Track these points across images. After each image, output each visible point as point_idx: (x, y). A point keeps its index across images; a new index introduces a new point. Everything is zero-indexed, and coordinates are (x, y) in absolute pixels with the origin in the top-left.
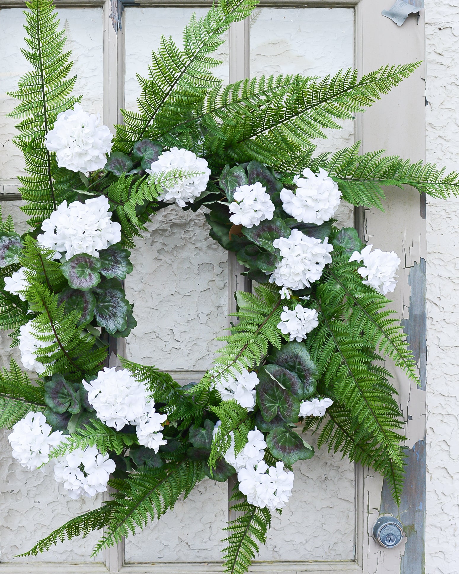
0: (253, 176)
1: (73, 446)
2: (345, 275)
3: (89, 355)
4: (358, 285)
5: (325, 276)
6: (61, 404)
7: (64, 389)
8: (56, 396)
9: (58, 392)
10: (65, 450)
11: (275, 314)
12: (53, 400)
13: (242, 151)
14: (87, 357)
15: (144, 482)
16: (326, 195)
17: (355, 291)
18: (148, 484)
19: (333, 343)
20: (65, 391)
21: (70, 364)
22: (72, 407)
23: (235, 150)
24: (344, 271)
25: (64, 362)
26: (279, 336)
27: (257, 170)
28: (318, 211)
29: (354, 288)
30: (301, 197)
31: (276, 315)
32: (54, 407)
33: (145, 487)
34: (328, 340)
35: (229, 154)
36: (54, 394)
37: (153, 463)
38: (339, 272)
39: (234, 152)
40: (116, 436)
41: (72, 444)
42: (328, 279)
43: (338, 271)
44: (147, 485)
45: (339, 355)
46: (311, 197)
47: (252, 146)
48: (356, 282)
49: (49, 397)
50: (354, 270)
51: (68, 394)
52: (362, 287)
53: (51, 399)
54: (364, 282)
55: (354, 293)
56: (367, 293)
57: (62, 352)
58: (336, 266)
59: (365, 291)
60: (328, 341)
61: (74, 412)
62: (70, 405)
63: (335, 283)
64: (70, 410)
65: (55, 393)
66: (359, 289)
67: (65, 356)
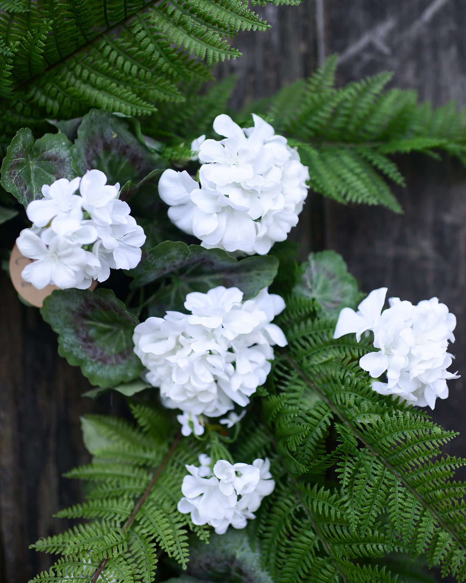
0: (95, 151)
2: (329, 369)
4: (362, 395)
5: (280, 373)
11: (172, 465)
13: (61, 87)
16: (275, 175)
17: (355, 411)
19: (311, 534)
23: (44, 85)
24: (324, 359)
26: (182, 528)
27: (102, 136)
28: (260, 219)
29: (352, 404)
30: (214, 186)
31: (176, 464)
34: (299, 526)
35: (33, 98)
38: (313, 362)
39: (44, 93)
42: (286, 380)
43: (308, 358)
45: (328, 566)
46: (237, 185)
47: (85, 73)
48: (356, 389)
50: (349, 358)
52: (374, 401)
54: (377, 387)
55: (354, 414)
56: (387, 415)
58: (304, 347)
59: (381, 409)
60: (300, 530)
63: (305, 391)
66: (366, 404)
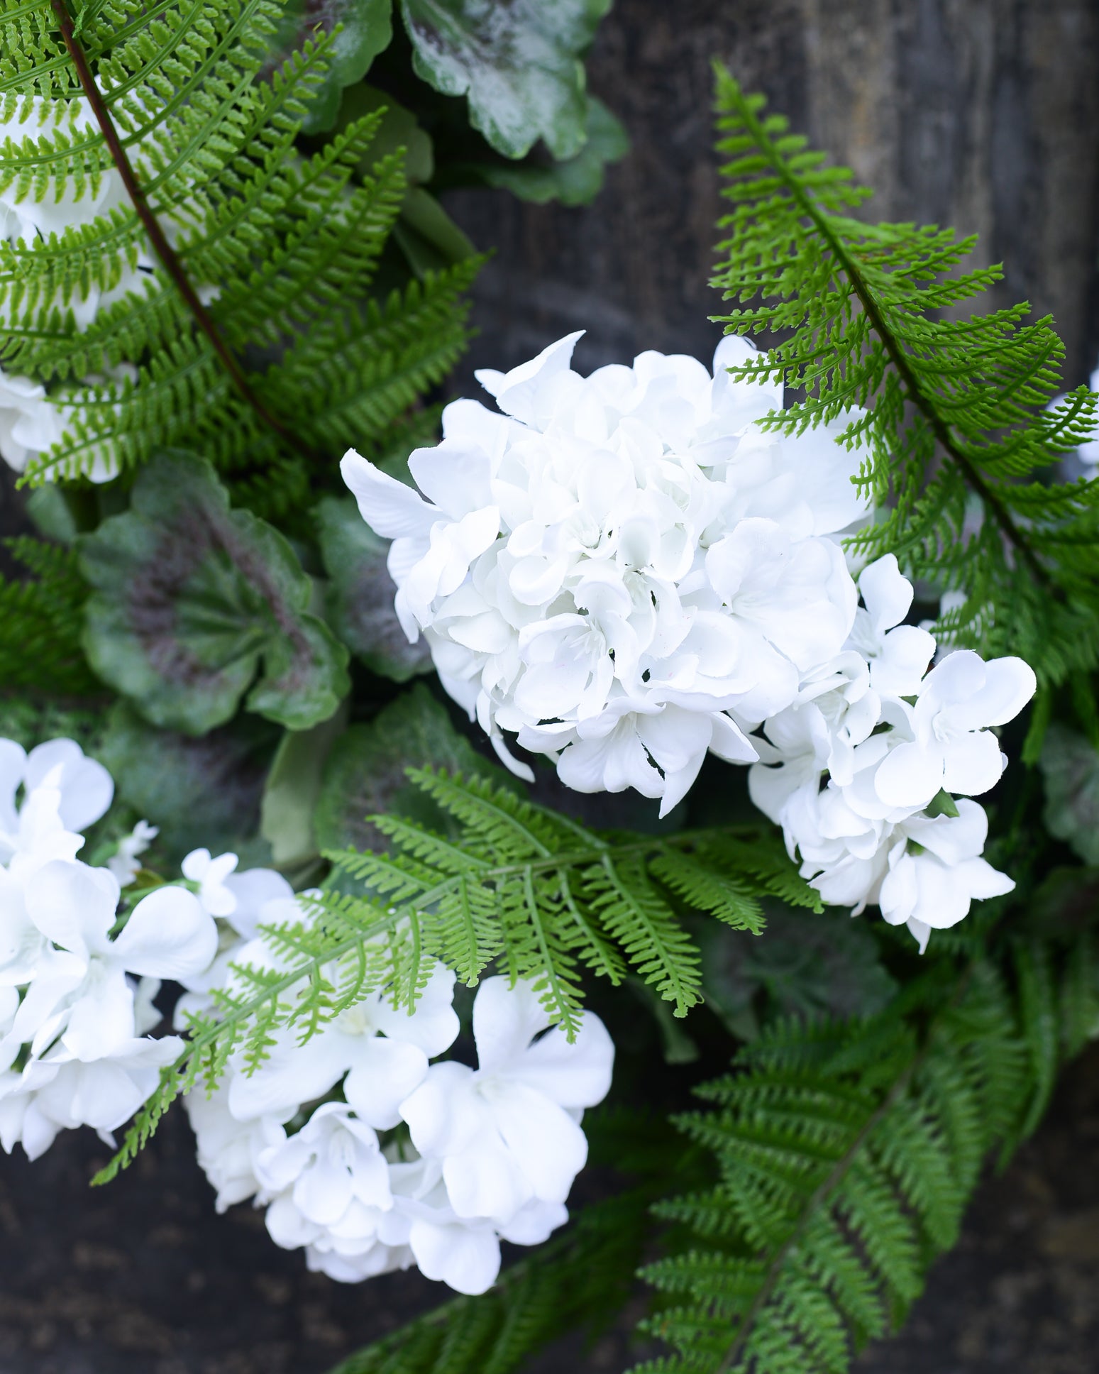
1: (321, 985)
3: (355, 335)
6: (197, 672)
7: (213, 563)
8: (164, 617)
9: (173, 591)
10: (269, 1021)
12: (147, 647)
14: (340, 346)
15: (795, 1121)
18: (820, 1126)
20: (226, 584)
21: (232, 395)
22: (274, 687)
25: (196, 374)
32: (154, 696)
33: (804, 1150)
36: (152, 604)
37: (822, 992)
40: (615, 863)
41: (312, 972)
44: (816, 1129)
49: (117, 630)
51: (245, 599)
53: (132, 641)
57: (176, 294)
61: (299, 717)
62: (260, 671)
64: (263, 703)
65: (158, 595)
67: (194, 330)
